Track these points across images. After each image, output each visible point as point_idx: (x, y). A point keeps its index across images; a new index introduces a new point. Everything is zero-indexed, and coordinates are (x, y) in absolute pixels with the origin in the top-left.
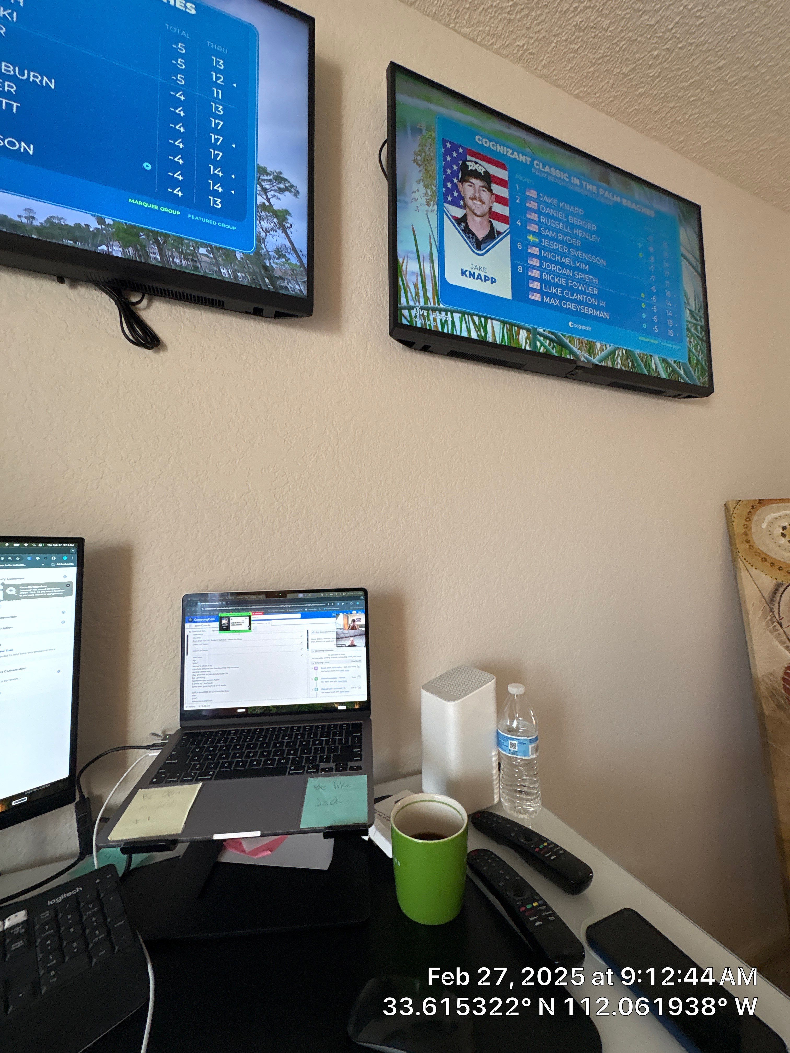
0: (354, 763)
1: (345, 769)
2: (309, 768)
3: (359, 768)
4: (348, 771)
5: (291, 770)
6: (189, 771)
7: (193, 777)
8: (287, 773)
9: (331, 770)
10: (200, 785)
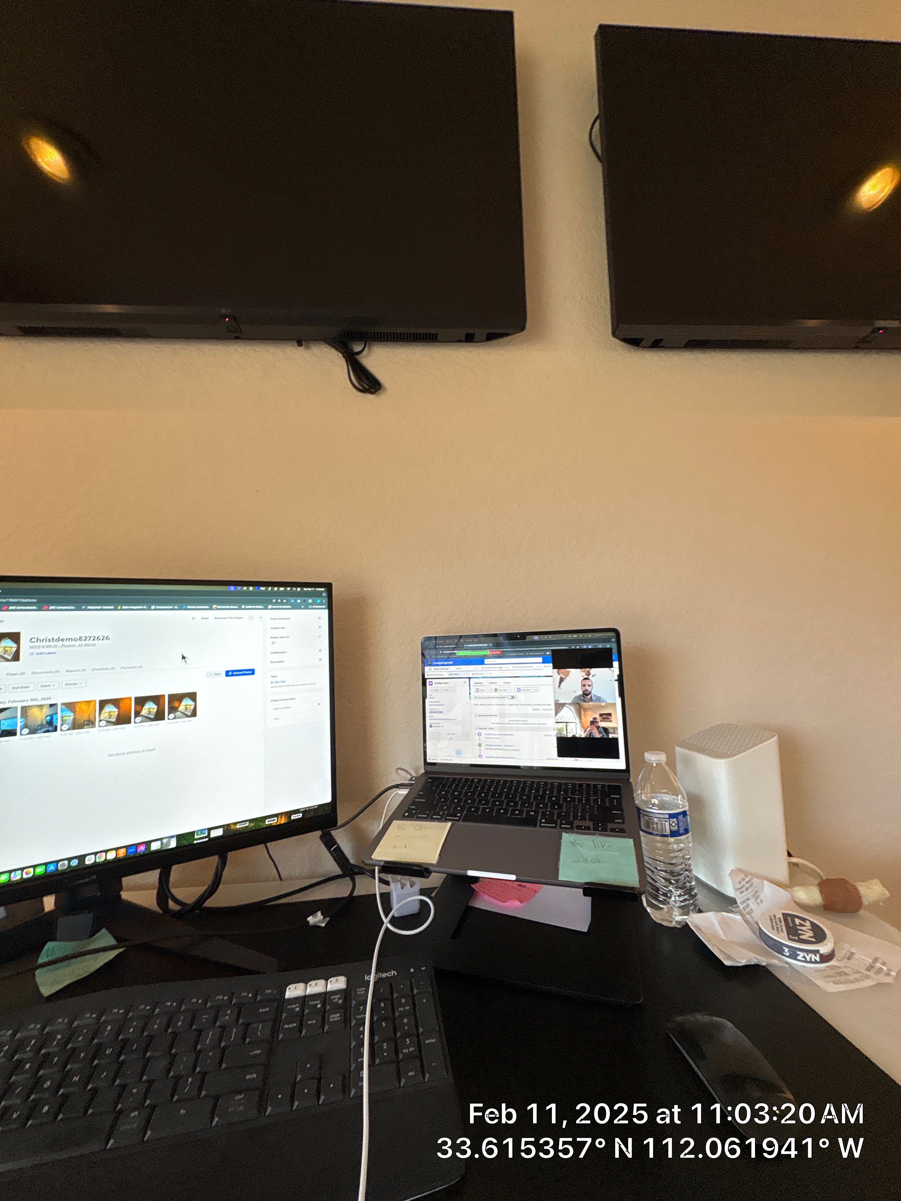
0: (613, 824)
1: (604, 829)
2: (561, 824)
3: (622, 831)
4: (609, 833)
5: (541, 822)
6: (437, 811)
7: (442, 816)
8: (538, 825)
9: (588, 828)
10: (449, 824)
